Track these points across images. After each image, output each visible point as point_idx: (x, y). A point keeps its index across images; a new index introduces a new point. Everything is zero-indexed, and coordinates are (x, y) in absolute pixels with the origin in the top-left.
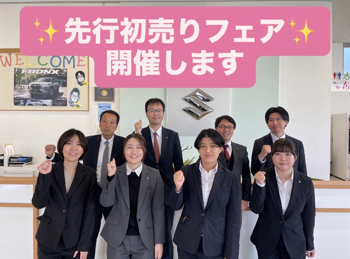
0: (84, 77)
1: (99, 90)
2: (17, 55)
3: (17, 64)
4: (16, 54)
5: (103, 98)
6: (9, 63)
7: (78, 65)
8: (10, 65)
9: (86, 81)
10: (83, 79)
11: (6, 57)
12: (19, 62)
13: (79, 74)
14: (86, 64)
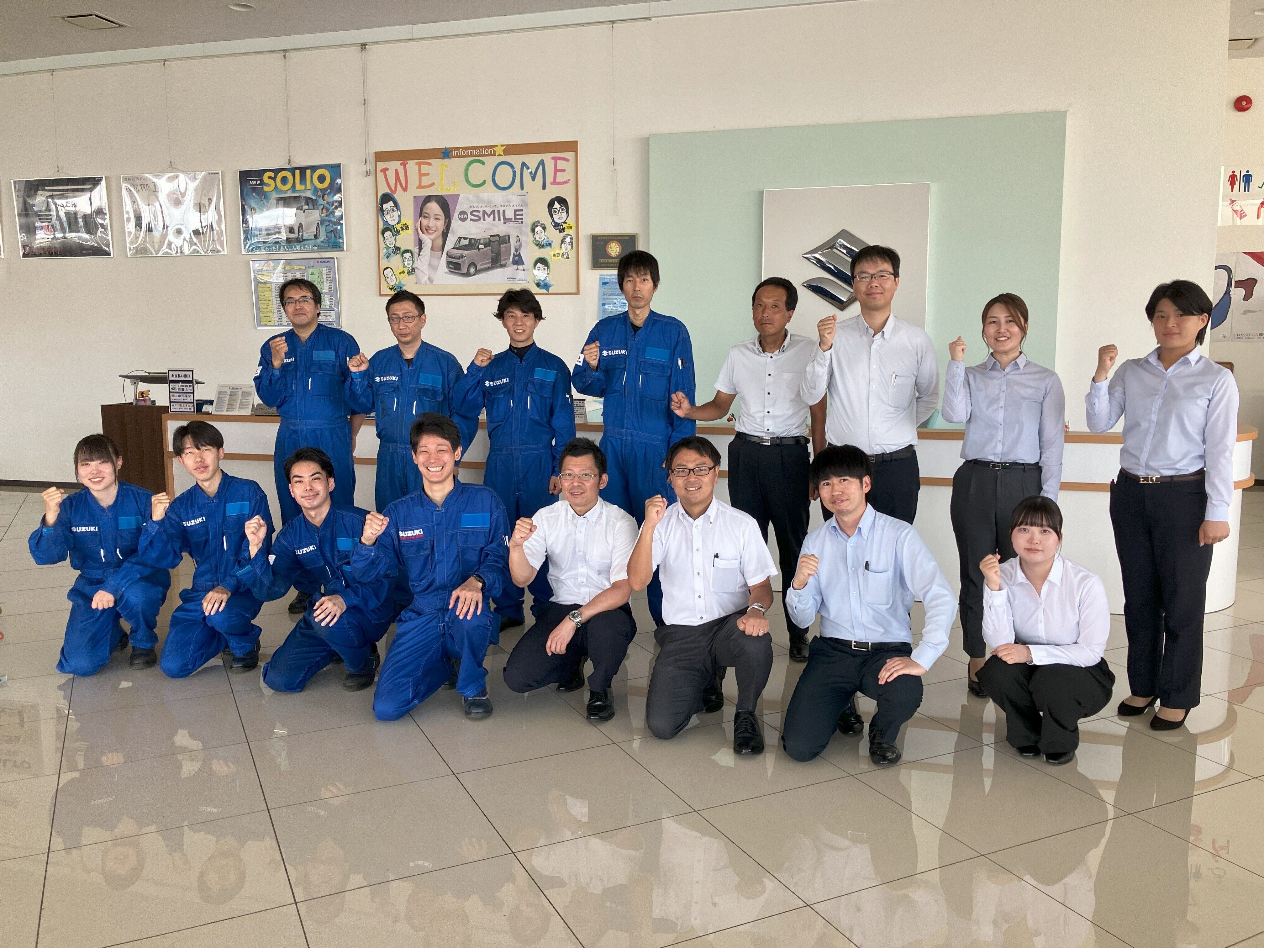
0: (567, 212)
1: (600, 241)
2: (419, 164)
3: (420, 187)
4: (417, 163)
5: (610, 261)
6: (404, 185)
7: (554, 183)
8: (405, 190)
9: (571, 221)
10: (564, 215)
11: (397, 171)
12: (425, 181)
13: (557, 205)
14: (572, 179)
